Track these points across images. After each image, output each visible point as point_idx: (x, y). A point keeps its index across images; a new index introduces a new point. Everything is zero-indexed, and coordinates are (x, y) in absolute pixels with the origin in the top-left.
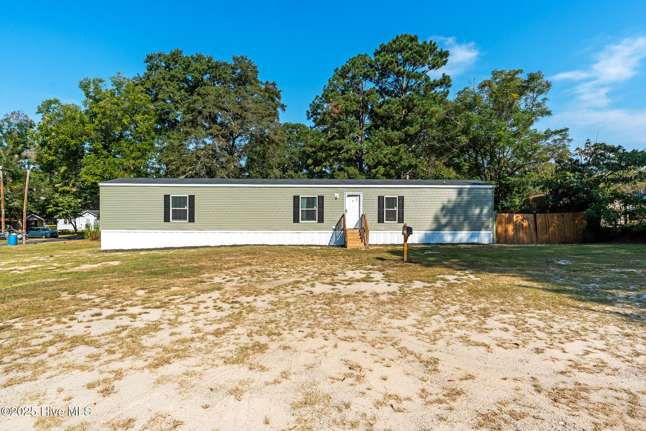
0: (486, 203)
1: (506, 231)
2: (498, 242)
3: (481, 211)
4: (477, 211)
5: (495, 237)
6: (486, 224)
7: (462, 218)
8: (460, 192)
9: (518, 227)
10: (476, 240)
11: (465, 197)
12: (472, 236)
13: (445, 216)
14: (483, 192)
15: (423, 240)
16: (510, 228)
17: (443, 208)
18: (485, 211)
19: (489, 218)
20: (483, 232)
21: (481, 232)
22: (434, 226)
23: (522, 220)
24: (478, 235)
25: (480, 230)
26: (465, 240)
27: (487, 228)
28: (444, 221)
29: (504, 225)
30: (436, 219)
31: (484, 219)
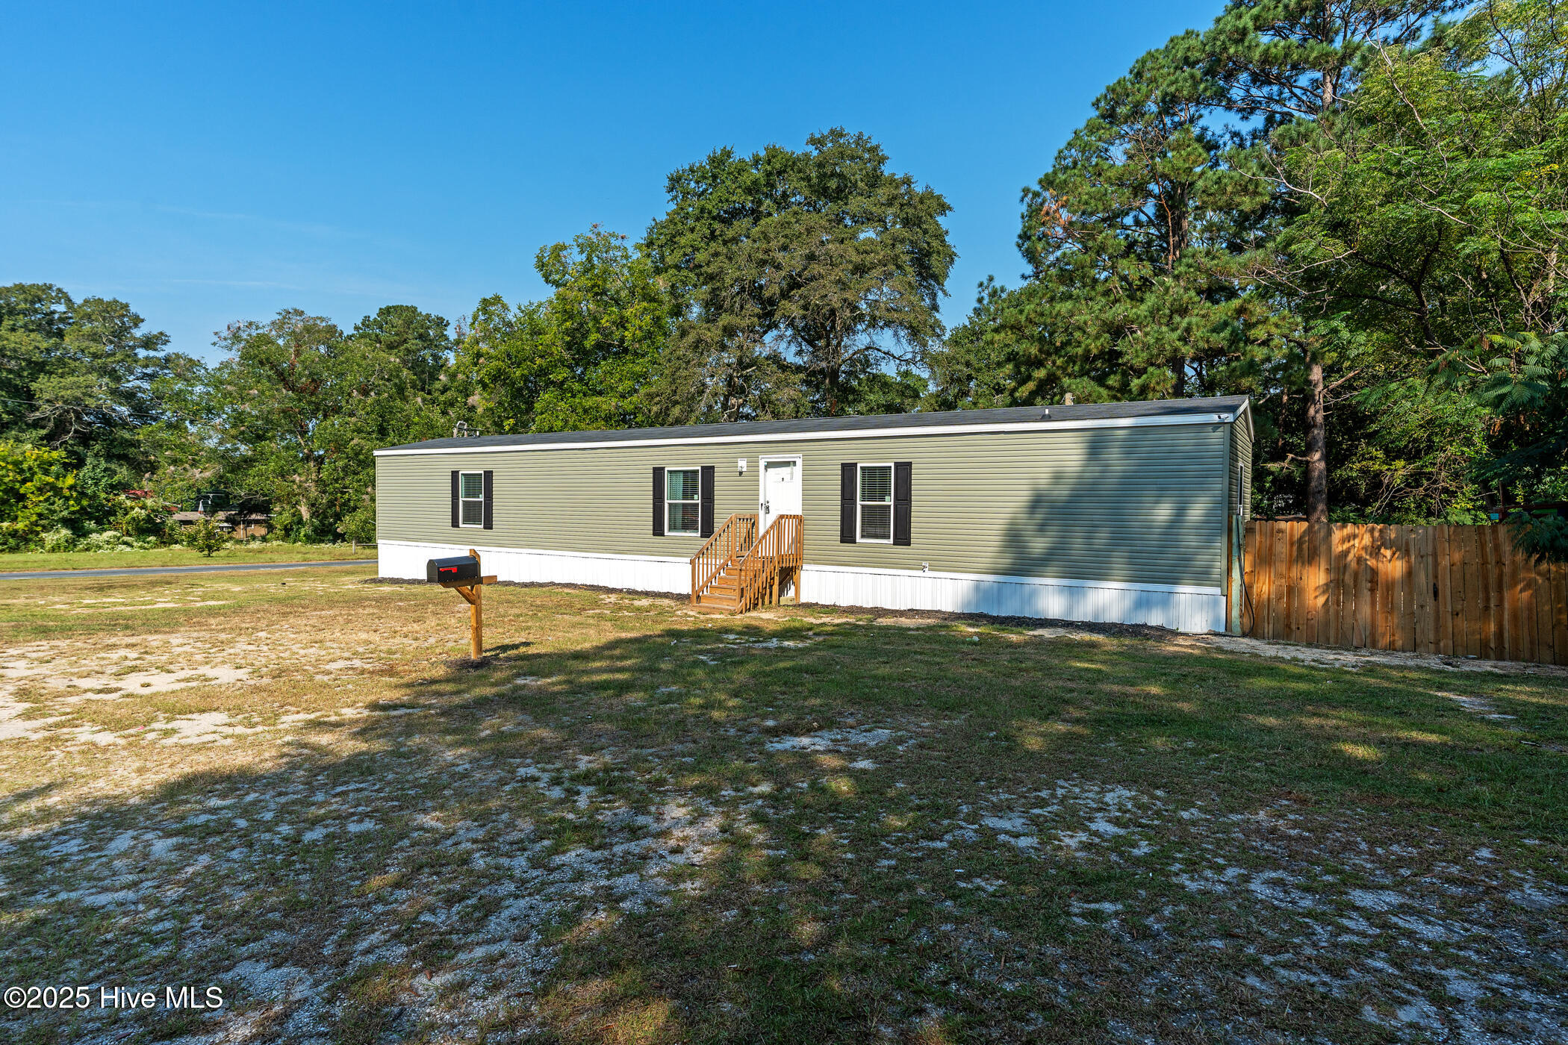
0: (1200, 483)
1: (1293, 591)
2: (1251, 633)
3: (1181, 512)
4: (1163, 513)
5: (1235, 613)
6: (1202, 560)
7: (1102, 537)
8: (1097, 444)
9: (1348, 579)
10: (1155, 618)
11: (1116, 460)
12: (1142, 603)
13: (1042, 528)
14: (1186, 442)
15: (969, 603)
16: (1315, 578)
17: (1037, 502)
18: (1196, 512)
19: (1209, 539)
20: (1186, 592)
21: (1180, 589)
22: (1006, 561)
23: (1375, 551)
24: (1166, 601)
25: (1175, 581)
26: (1113, 615)
27: (1202, 577)
28: (1038, 545)
29: (1282, 568)
30: (1013, 538)
31: (1191, 541)
